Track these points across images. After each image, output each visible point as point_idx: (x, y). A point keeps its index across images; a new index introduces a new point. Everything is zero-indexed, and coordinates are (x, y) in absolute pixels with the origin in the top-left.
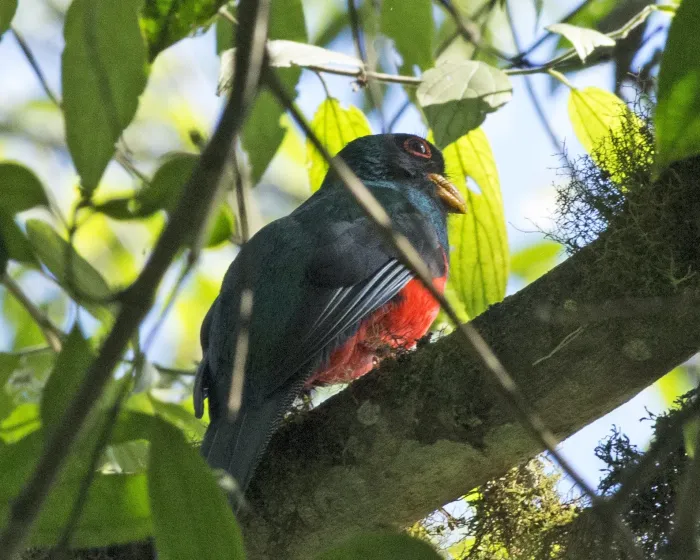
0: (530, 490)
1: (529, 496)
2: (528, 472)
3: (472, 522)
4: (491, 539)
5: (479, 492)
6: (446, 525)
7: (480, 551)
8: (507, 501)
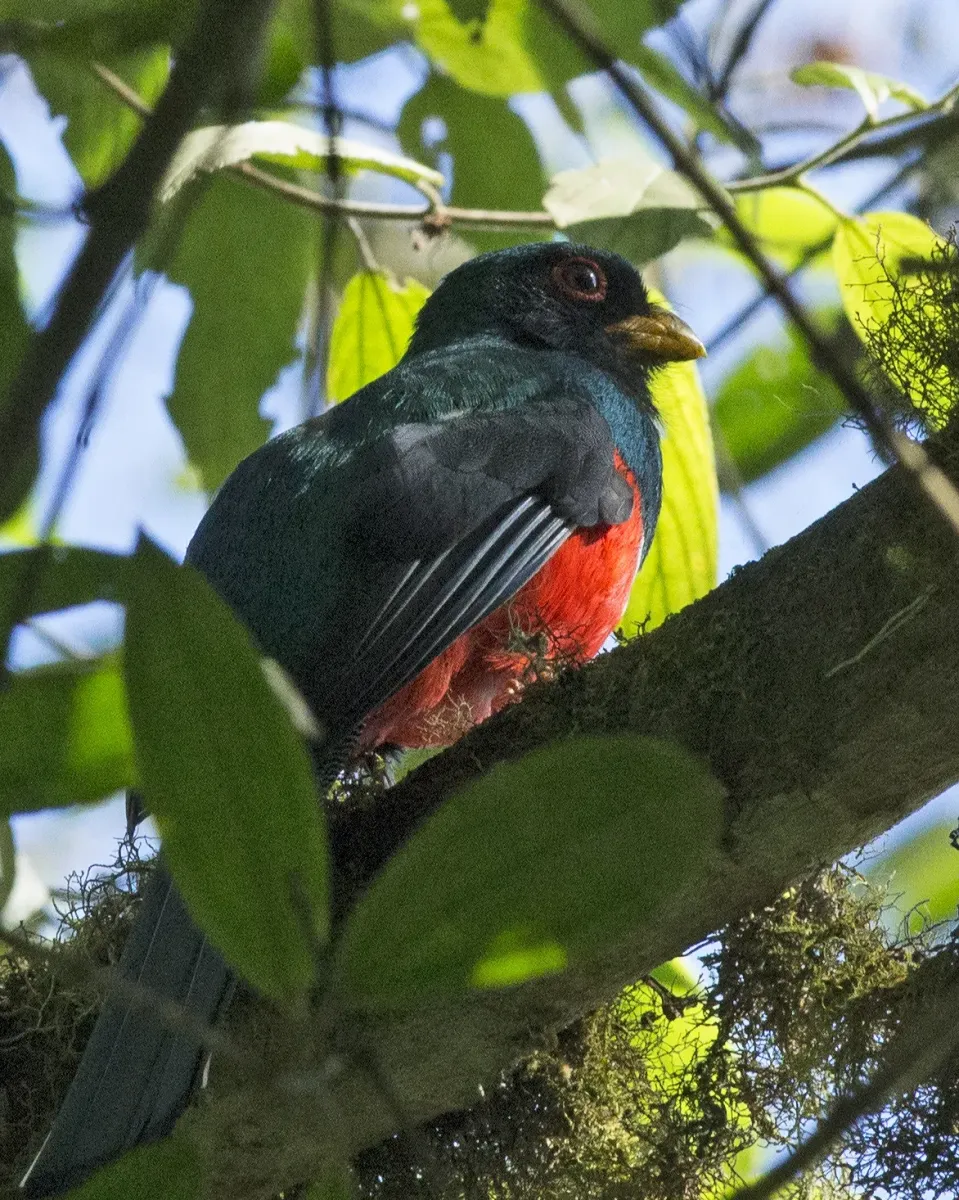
0: (824, 928)
1: (822, 938)
2: (818, 896)
3: (711, 998)
4: (748, 1029)
5: (722, 939)
6: (659, 1011)
7: (728, 1052)
8: (779, 949)
